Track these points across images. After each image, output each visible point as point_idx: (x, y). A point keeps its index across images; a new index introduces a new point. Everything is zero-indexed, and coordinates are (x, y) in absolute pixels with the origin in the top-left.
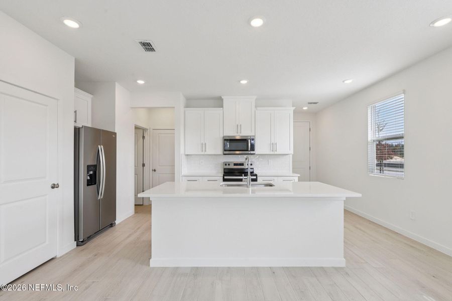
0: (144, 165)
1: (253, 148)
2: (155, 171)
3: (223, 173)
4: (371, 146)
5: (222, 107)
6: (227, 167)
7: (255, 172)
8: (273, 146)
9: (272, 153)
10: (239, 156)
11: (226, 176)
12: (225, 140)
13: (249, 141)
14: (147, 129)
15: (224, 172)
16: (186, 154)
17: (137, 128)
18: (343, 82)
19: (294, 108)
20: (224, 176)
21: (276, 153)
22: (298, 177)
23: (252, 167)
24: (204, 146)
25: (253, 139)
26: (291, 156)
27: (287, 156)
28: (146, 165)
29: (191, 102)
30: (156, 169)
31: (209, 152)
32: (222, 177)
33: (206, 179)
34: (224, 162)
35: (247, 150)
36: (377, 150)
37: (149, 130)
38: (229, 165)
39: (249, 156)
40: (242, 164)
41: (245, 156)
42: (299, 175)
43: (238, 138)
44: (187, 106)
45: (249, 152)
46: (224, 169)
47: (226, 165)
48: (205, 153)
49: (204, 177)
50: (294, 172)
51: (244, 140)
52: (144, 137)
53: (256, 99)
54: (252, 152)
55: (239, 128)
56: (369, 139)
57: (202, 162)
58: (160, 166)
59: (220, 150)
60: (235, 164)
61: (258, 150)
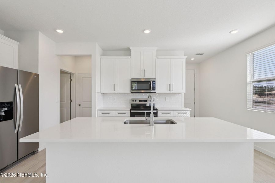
0: (71, 101)
1: (154, 88)
2: (80, 105)
3: (130, 108)
4: (249, 86)
5: (130, 56)
6: (134, 102)
7: (156, 107)
8: (170, 86)
9: (169, 92)
10: (144, 94)
11: (133, 110)
12: (132, 82)
13: (151, 82)
14: (74, 74)
15: (132, 107)
16: (102, 92)
17: (63, 72)
18: (230, 32)
19: (186, 57)
20: (131, 110)
21: (172, 92)
22: (190, 111)
23: (153, 103)
24: (115, 86)
25: (154, 81)
26: (183, 94)
27: (180, 94)
28: (72, 101)
29: (106, 52)
30: (81, 104)
31: (120, 90)
32: (130, 111)
33: (116, 112)
34: (131, 99)
35: (150, 90)
36: (254, 89)
37: (75, 75)
38: (135, 101)
39: (151, 94)
40: (146, 101)
41: (148, 94)
42: (191, 110)
43: (143, 80)
44: (103, 55)
45: (151, 91)
46: (132, 104)
47: (133, 101)
48: (117, 92)
49: (115, 111)
50: (185, 106)
51: (147, 82)
52: (71, 80)
53: (157, 51)
54: (153, 91)
55: (143, 72)
56: (248, 81)
57: (115, 99)
58: (83, 101)
59: (128, 90)
60: (140, 101)
61: (158, 90)
